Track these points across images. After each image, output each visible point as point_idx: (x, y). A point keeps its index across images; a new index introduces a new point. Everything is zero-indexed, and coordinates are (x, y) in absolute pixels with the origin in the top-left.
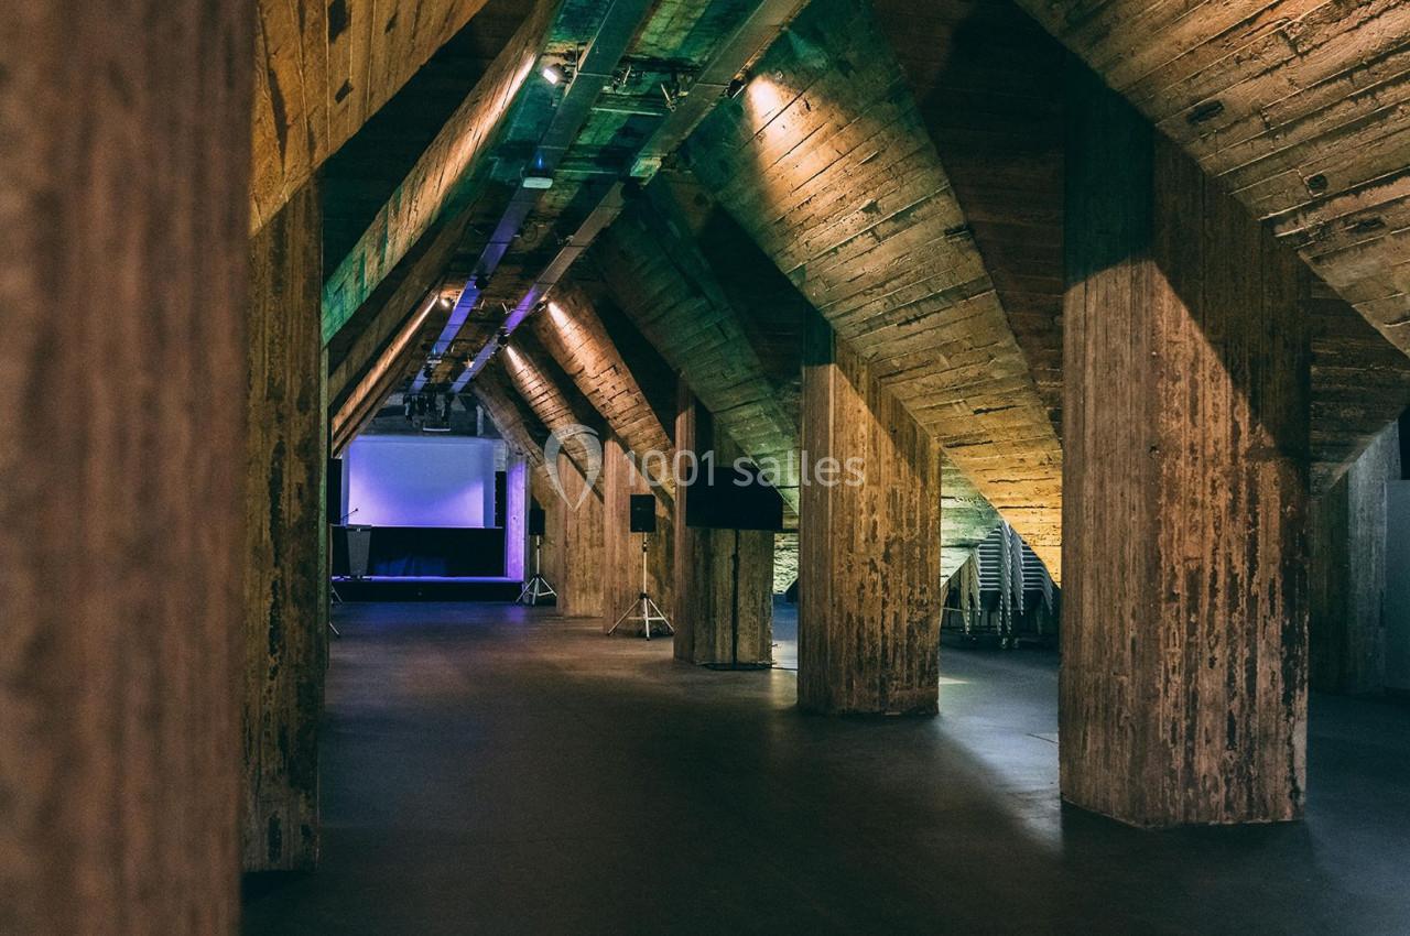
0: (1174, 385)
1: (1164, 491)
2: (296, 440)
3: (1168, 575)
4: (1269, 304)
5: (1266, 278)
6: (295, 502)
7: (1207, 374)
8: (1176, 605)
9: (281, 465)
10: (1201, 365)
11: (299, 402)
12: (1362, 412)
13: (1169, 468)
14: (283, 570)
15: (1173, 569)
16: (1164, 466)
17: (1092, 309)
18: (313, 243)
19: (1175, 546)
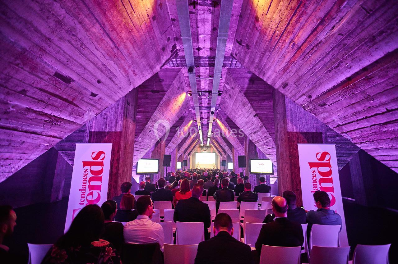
0: (293, 143)
1: (293, 166)
2: (116, 158)
3: (295, 185)
4: (315, 125)
5: (314, 120)
6: (115, 170)
7: (301, 140)
8: (298, 191)
9: (113, 163)
10: (299, 139)
11: (117, 151)
12: (352, 146)
13: (293, 161)
14: (112, 182)
15: (297, 183)
16: (293, 160)
17: (278, 128)
18: (122, 123)
19: (297, 178)
